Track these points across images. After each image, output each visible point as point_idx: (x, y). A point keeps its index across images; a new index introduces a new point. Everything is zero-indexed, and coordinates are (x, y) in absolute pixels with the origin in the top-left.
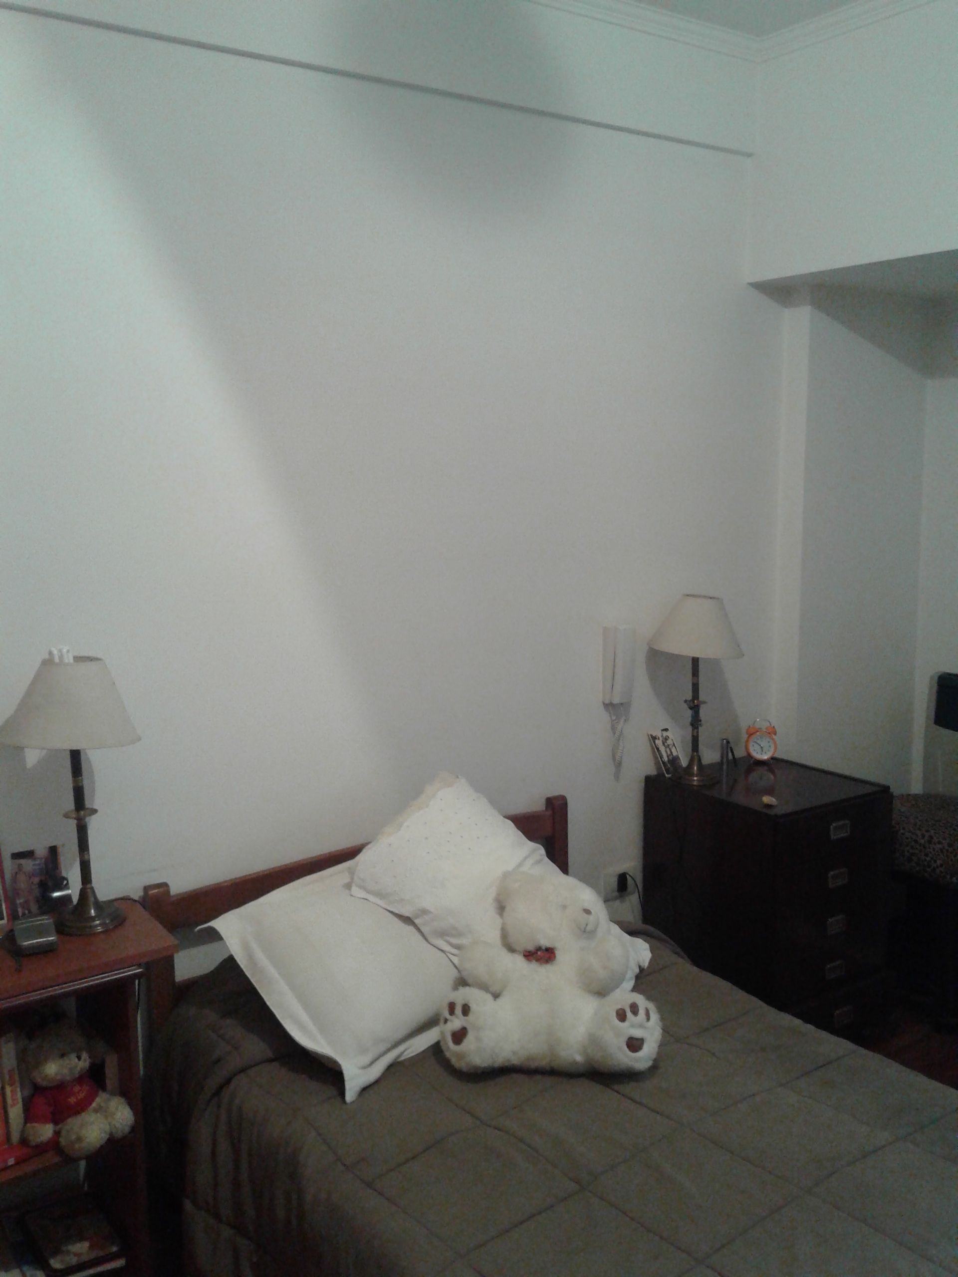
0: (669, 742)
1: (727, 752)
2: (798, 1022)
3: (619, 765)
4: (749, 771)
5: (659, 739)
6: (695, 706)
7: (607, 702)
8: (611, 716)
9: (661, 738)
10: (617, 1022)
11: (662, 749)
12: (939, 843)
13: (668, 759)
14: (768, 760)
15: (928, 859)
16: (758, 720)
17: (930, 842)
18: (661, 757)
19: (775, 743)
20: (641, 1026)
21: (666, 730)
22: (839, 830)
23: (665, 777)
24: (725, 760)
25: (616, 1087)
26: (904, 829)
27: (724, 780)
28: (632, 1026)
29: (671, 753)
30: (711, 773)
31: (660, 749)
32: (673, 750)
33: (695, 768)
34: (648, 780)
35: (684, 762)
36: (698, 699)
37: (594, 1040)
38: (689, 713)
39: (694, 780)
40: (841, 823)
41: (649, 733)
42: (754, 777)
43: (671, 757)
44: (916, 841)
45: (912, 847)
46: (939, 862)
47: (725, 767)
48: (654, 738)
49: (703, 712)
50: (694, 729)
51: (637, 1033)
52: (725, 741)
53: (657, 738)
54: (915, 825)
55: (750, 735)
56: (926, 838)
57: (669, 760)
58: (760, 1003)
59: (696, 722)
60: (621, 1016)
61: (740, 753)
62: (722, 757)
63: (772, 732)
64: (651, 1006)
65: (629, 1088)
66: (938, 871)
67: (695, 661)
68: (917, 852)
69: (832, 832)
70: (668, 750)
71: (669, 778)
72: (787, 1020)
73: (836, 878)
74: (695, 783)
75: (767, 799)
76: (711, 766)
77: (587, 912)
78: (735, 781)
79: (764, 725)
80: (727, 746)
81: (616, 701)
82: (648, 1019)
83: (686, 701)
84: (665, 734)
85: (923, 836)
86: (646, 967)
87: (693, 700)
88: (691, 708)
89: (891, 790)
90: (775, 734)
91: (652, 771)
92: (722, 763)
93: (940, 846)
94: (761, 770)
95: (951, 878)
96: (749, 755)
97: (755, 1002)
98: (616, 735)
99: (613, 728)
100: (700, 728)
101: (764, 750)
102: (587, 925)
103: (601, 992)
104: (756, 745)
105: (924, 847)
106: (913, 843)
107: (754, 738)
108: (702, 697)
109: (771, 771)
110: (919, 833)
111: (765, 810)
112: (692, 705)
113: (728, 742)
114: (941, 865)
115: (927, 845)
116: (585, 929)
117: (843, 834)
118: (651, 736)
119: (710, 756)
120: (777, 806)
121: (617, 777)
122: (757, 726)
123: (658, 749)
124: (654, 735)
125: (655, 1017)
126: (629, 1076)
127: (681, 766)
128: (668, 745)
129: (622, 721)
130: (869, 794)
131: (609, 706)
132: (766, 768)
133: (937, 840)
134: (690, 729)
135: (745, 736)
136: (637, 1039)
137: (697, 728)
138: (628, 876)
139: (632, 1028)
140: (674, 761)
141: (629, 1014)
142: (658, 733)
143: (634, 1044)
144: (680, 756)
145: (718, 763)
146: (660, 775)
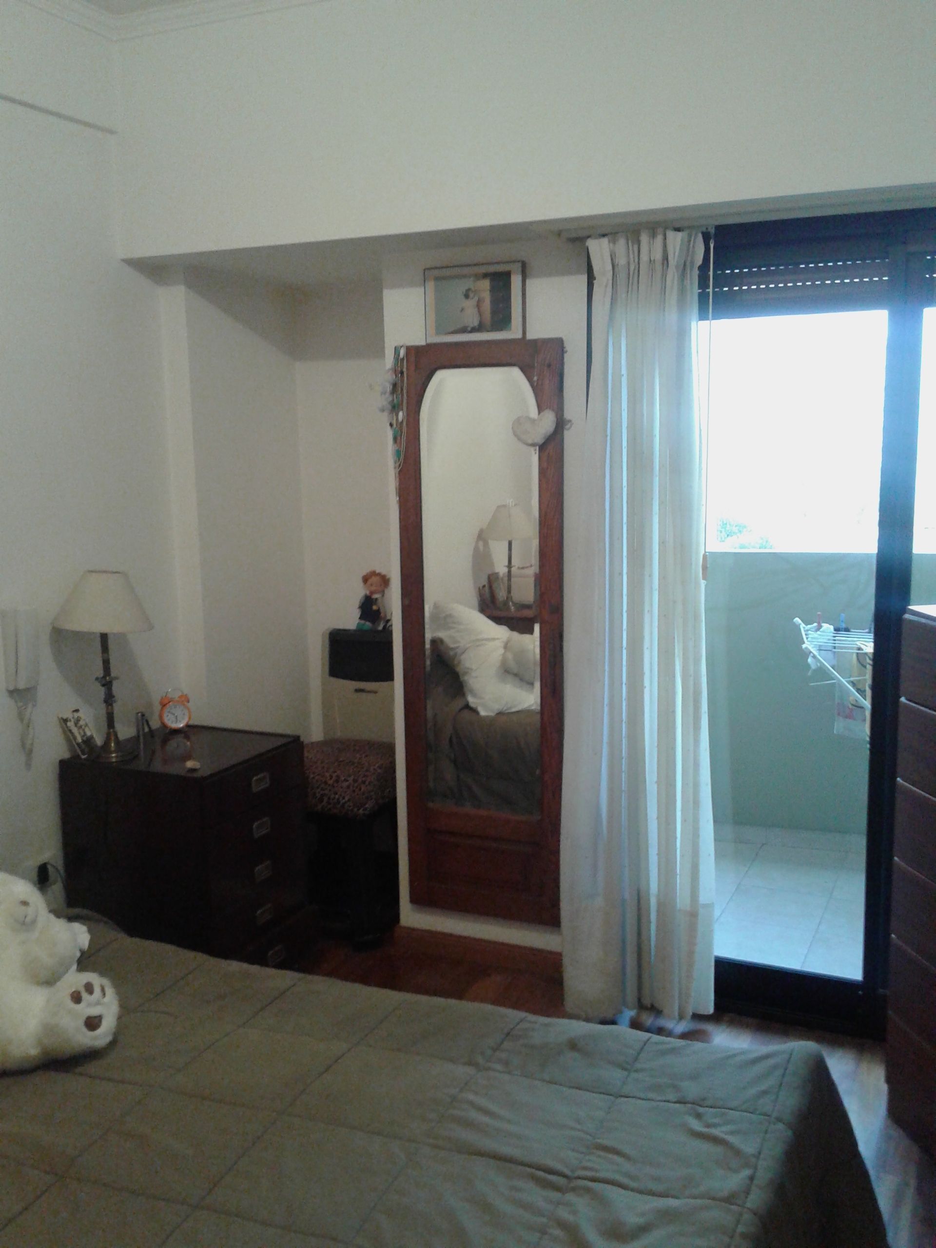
0: (81, 723)
1: (143, 725)
2: (245, 966)
3: (29, 753)
4: (165, 741)
5: (70, 721)
6: (107, 681)
7: (11, 688)
8: (16, 702)
9: (72, 720)
10: (72, 1005)
11: (75, 730)
12: (346, 780)
13: (82, 739)
14: (183, 728)
15: (337, 796)
16: (170, 690)
17: (337, 781)
18: (75, 738)
19: (188, 709)
20: (98, 1003)
21: (77, 711)
22: (260, 783)
23: (81, 759)
24: (141, 733)
25: (79, 1069)
26: (314, 773)
27: (142, 753)
28: (89, 1005)
29: (85, 733)
30: (130, 749)
31: (73, 731)
32: (87, 730)
33: (113, 745)
34: (63, 764)
35: (99, 741)
36: (109, 675)
37: (49, 1029)
38: (102, 690)
39: (112, 757)
40: (261, 776)
41: (60, 716)
42: (173, 744)
43: (85, 738)
44: (326, 783)
45: (323, 789)
46: (346, 799)
47: (141, 738)
48: (65, 721)
49: (116, 688)
50: (108, 706)
51: (94, 1011)
52: (139, 714)
53: (68, 720)
54: (323, 768)
55: (164, 705)
56: (334, 778)
57: (84, 741)
58: (205, 957)
59: (109, 699)
60: (77, 998)
61: (155, 724)
62: (138, 731)
63: (184, 700)
64: (106, 982)
65: (92, 1068)
66: (346, 805)
67: (104, 637)
68: (326, 792)
69: (253, 784)
70: (81, 731)
71: (85, 759)
72: (234, 966)
73: (260, 828)
74: (114, 760)
75: (190, 764)
76: (128, 740)
77: (25, 903)
78: (153, 752)
79: (176, 695)
80: (143, 719)
81: (22, 685)
82: (104, 995)
83: (97, 679)
84: (76, 715)
85: (331, 777)
86: (86, 950)
87: (104, 677)
88: (103, 685)
89: (302, 739)
90: (188, 702)
91: (66, 755)
92: (137, 737)
93: (347, 783)
94: (180, 739)
95: (358, 810)
96: (164, 726)
97: (200, 958)
98: (24, 722)
99: (21, 717)
100: (114, 705)
101: (178, 718)
102: (25, 917)
103: (50, 981)
104: (170, 715)
105: (334, 787)
106: (323, 785)
107: (167, 709)
108: (113, 674)
109: (187, 737)
110: (328, 775)
111: (189, 775)
112: (104, 682)
113: (143, 715)
114: (349, 800)
115: (336, 785)
116: (24, 921)
117: (264, 786)
118: (62, 719)
119: (125, 731)
120: (200, 768)
121: (28, 765)
122: (170, 696)
123: (70, 731)
124: (65, 717)
125: (110, 991)
126: (91, 1055)
127: (96, 746)
128: (81, 727)
129: (30, 705)
130: (284, 745)
131: (14, 693)
132: (183, 735)
133: (343, 778)
134: (104, 705)
135: (157, 707)
136: (95, 1017)
137: (111, 705)
138: (49, 867)
139: (87, 1008)
140: (88, 741)
141: (85, 995)
142: (68, 715)
143: (92, 1023)
144: (94, 736)
145: (134, 737)
146: (75, 757)
